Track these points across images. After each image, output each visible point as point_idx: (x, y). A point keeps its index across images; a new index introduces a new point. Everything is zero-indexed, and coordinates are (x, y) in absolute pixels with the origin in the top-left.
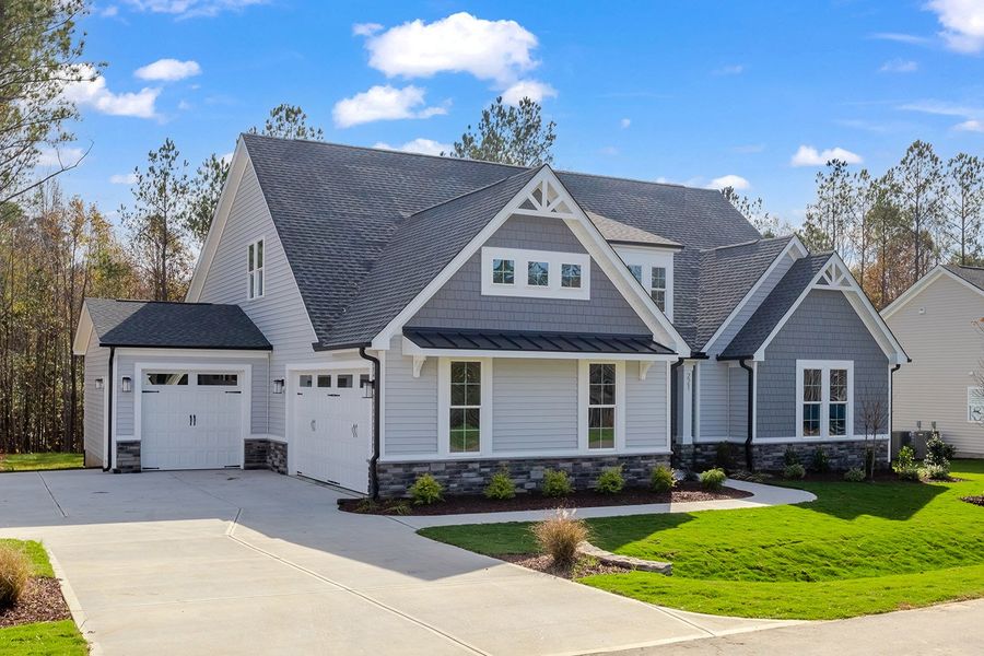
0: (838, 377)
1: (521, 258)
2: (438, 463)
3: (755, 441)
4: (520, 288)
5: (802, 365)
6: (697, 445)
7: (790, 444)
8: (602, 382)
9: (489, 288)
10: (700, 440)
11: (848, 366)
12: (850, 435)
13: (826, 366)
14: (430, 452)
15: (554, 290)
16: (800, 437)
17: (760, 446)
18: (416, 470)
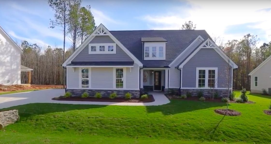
0: (212, 73)
1: (97, 45)
2: (79, 90)
3: (182, 88)
4: (98, 52)
5: (198, 69)
6: (169, 89)
7: (194, 90)
8: (120, 73)
9: (90, 52)
10: (170, 87)
11: (216, 69)
12: (216, 88)
13: (207, 69)
14: (77, 87)
15: (106, 52)
16: (197, 87)
17: (183, 90)
18: (74, 91)
